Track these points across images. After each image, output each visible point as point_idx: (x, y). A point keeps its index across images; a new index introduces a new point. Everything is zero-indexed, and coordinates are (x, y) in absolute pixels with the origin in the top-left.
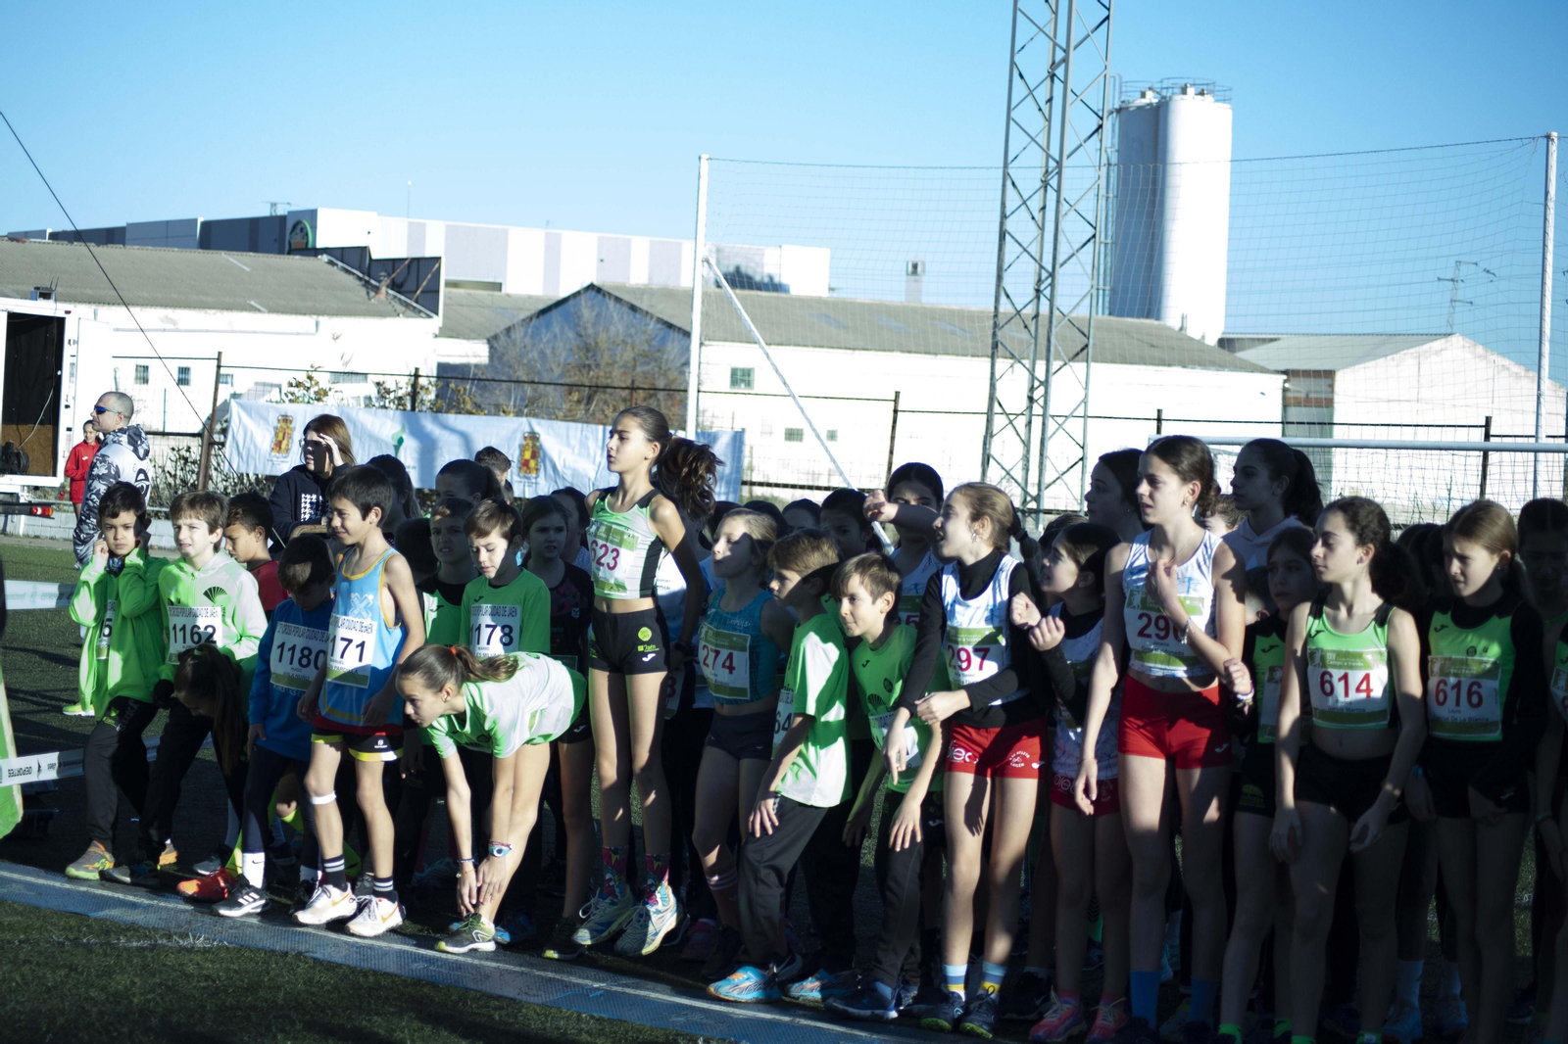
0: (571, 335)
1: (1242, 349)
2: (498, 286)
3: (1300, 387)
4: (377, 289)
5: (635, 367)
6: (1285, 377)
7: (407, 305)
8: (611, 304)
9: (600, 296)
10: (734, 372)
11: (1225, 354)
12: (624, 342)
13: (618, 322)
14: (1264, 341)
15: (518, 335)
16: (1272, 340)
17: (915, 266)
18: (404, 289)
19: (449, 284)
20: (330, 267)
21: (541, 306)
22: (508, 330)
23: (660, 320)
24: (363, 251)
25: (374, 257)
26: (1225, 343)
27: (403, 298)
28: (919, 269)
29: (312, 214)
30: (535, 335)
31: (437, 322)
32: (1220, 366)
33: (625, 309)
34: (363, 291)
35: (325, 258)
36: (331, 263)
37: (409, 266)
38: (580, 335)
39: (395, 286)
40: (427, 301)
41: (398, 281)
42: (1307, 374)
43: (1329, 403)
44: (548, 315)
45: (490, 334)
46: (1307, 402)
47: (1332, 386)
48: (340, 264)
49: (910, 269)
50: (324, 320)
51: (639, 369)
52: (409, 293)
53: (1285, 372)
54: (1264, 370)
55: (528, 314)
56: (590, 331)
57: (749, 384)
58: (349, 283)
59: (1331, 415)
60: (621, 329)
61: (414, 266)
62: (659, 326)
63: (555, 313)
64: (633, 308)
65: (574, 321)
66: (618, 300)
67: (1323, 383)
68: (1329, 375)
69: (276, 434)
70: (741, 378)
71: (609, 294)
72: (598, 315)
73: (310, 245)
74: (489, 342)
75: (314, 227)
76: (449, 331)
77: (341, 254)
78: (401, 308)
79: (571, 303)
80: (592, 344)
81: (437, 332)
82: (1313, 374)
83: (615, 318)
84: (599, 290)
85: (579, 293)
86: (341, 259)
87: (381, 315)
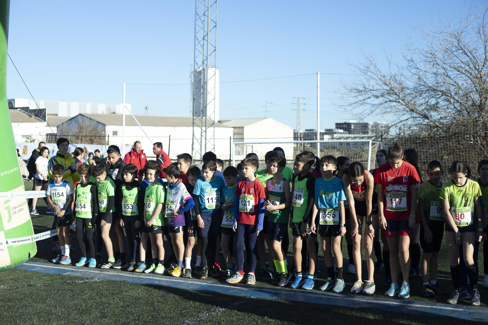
0: (77, 125)
1: (223, 123)
2: (57, 115)
3: (237, 131)
4: (31, 116)
5: (92, 132)
6: (233, 128)
7: (39, 120)
8: (86, 118)
9: (83, 117)
10: (113, 132)
11: (219, 124)
12: (89, 126)
14: (227, 121)
15: (65, 125)
16: (229, 121)
17: (147, 107)
18: (38, 116)
19: (48, 115)
20: (20, 112)
21: (70, 118)
22: (62, 124)
23: (96, 121)
24: (28, 108)
25: (30, 109)
26: (219, 122)
27: (37, 118)
28: (147, 108)
29: (14, 100)
30: (69, 125)
31: (46, 123)
32: (219, 126)
33: (89, 119)
34: (29, 117)
35: (19, 109)
36: (20, 111)
37: (39, 111)
38: (79, 125)
39: (36, 115)
40: (44, 118)
41: (36, 114)
42: (237, 128)
43: (243, 134)
44: (71, 120)
45: (57, 125)
46: (237, 134)
47: (243, 130)
48: (22, 111)
49: (145, 108)
50: (20, 123)
51: (93, 132)
52: (39, 117)
53: (233, 127)
54: (228, 127)
55: (66, 120)
56: (81, 124)
57: (116, 134)
58: (25, 115)
59: (243, 137)
60: (88, 123)
61: (40, 111)
62: (97, 122)
63: (73, 120)
64: (91, 119)
65: (77, 122)
66: (87, 117)
67: (241, 130)
68: (242, 128)
69: (23, 150)
70: (115, 133)
71: (85, 116)
72: (83, 120)
73: (13, 107)
74: (57, 127)
75: (14, 103)
76: (48, 125)
77: (23, 108)
78: (37, 120)
79: (76, 118)
80: (82, 127)
81: (46, 125)
82: (239, 128)
83: (87, 121)
84: (82, 115)
85: (78, 115)
86: (23, 110)
87: (33, 122)
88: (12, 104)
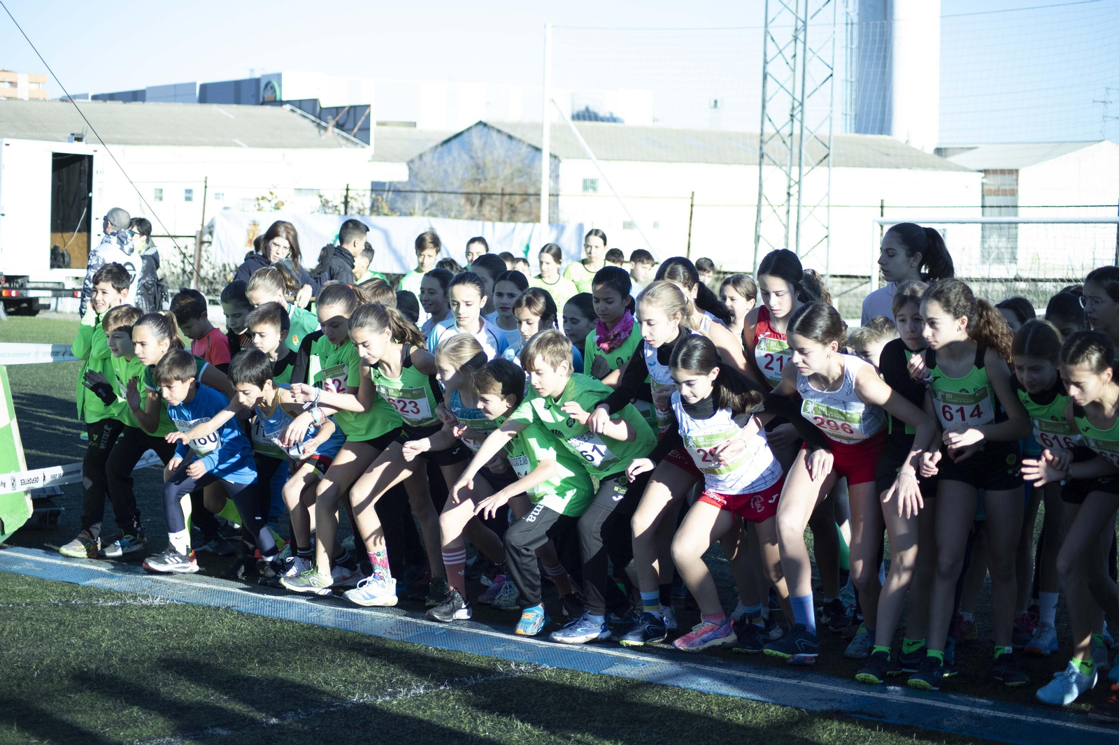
0: (465, 157)
1: (954, 154)
2: (414, 124)
3: (993, 182)
4: (325, 129)
5: (512, 180)
6: (983, 175)
7: (348, 139)
8: (494, 134)
9: (486, 129)
10: (585, 181)
11: (937, 158)
12: (505, 162)
13: (500, 147)
14: (967, 149)
15: (427, 159)
16: (972, 148)
17: (716, 102)
18: (346, 127)
19: (377, 124)
20: (291, 114)
21: (445, 137)
22: (421, 156)
23: (530, 146)
24: (315, 101)
25: (323, 106)
26: (939, 151)
27: (344, 134)
28: (719, 103)
29: (279, 76)
30: (441, 158)
31: (369, 150)
32: (934, 167)
33: (505, 138)
34: (316, 130)
35: (288, 107)
36: (292, 111)
37: (348, 111)
38: (472, 158)
39: (339, 126)
40: (364, 134)
41: (341, 122)
42: (995, 172)
43: (1014, 193)
44: (449, 144)
45: (409, 159)
46: (996, 193)
47: (1017, 180)
48: (299, 111)
49: (713, 103)
50: (288, 151)
51: (516, 181)
52: (349, 131)
53: (981, 171)
54: (966, 170)
55: (433, 144)
56: (480, 154)
57: (595, 189)
58: (305, 124)
59: (1016, 201)
60: (502, 152)
61: (352, 112)
62: (530, 149)
63: (454, 143)
64: (510, 137)
65: (468, 148)
66: (499, 131)
67: (1007, 179)
68: (1014, 172)
70: (590, 185)
71: (493, 128)
72: (485, 143)
73: (278, 98)
74: (411, 162)
75: (280, 86)
76: (379, 157)
77: (299, 104)
78: (343, 142)
79: (465, 135)
80: (481, 164)
81: (370, 158)
82: (1003, 172)
83: (498, 144)
84: (485, 125)
85: (470, 128)
86: (300, 108)
87: (330, 146)
88: (273, 88)
